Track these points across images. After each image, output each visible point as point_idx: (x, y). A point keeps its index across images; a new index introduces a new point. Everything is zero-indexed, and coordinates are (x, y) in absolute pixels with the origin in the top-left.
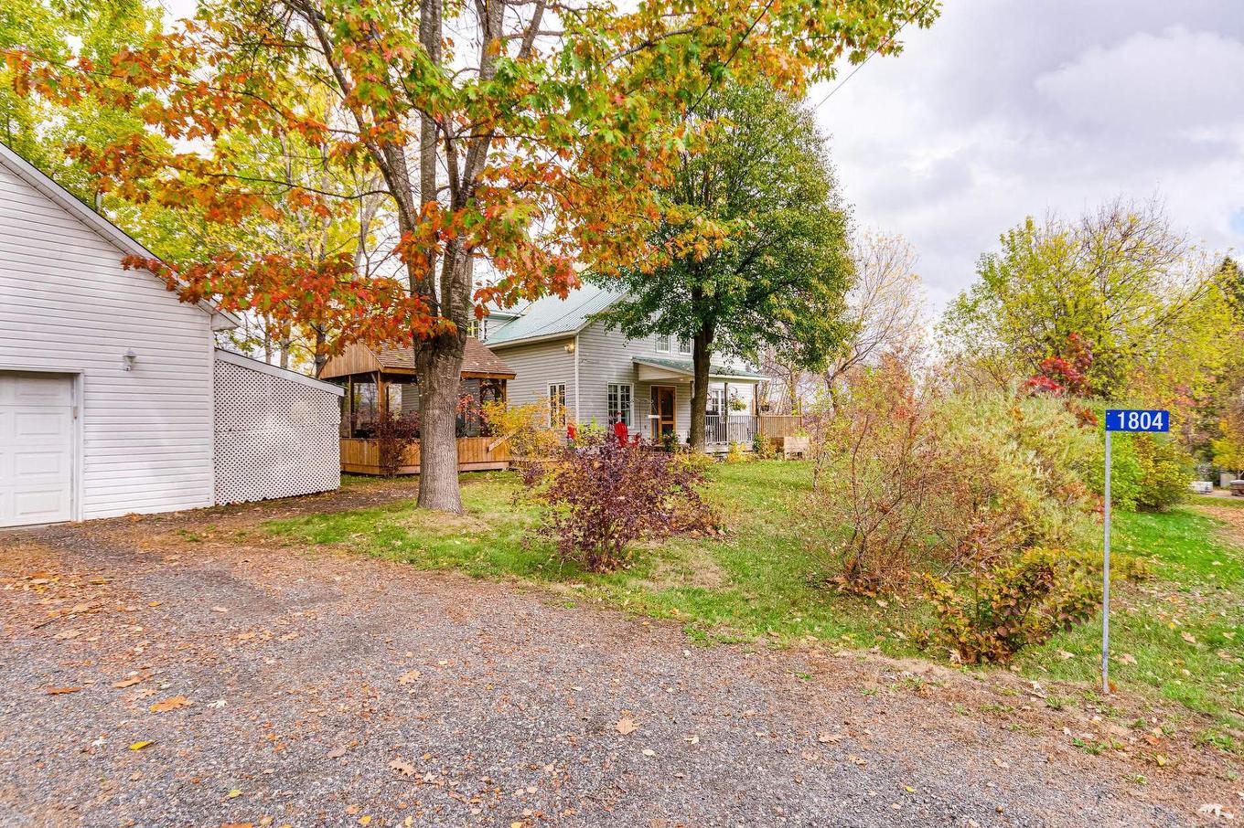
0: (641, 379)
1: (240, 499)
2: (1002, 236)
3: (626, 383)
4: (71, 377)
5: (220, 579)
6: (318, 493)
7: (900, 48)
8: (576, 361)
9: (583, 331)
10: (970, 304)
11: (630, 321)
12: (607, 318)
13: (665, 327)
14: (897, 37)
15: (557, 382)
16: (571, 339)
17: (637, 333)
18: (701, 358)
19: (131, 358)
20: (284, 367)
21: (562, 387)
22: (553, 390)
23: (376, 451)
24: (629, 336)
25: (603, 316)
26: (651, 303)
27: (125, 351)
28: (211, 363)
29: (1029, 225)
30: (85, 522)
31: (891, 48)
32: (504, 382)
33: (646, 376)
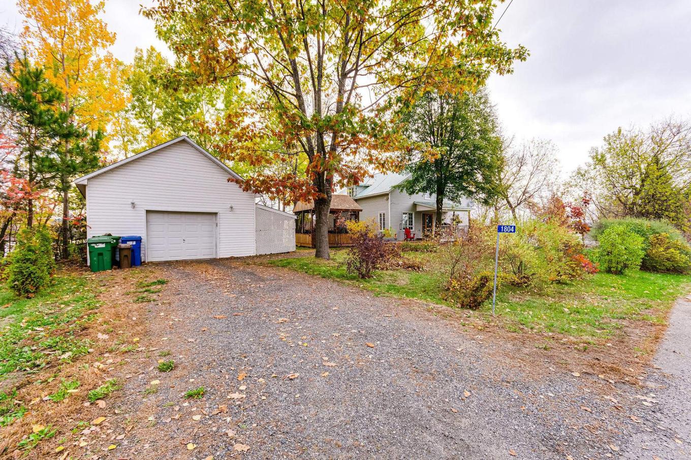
0: (418, 210)
1: (264, 253)
2: (605, 138)
3: (411, 212)
4: (216, 214)
5: (252, 274)
6: (288, 252)
7: (512, 71)
8: (389, 203)
9: (392, 192)
10: (583, 172)
11: (410, 187)
12: (399, 187)
13: (424, 190)
14: (511, 67)
15: (382, 212)
16: (388, 194)
17: (413, 192)
18: (439, 202)
19: (232, 207)
20: (284, 211)
21: (384, 214)
22: (381, 215)
23: (310, 238)
24: (410, 194)
25: (399, 186)
26: (416, 180)
27: (230, 205)
28: (255, 208)
29: (620, 131)
30: (220, 259)
31: (508, 71)
32: (358, 213)
33: (419, 209)
